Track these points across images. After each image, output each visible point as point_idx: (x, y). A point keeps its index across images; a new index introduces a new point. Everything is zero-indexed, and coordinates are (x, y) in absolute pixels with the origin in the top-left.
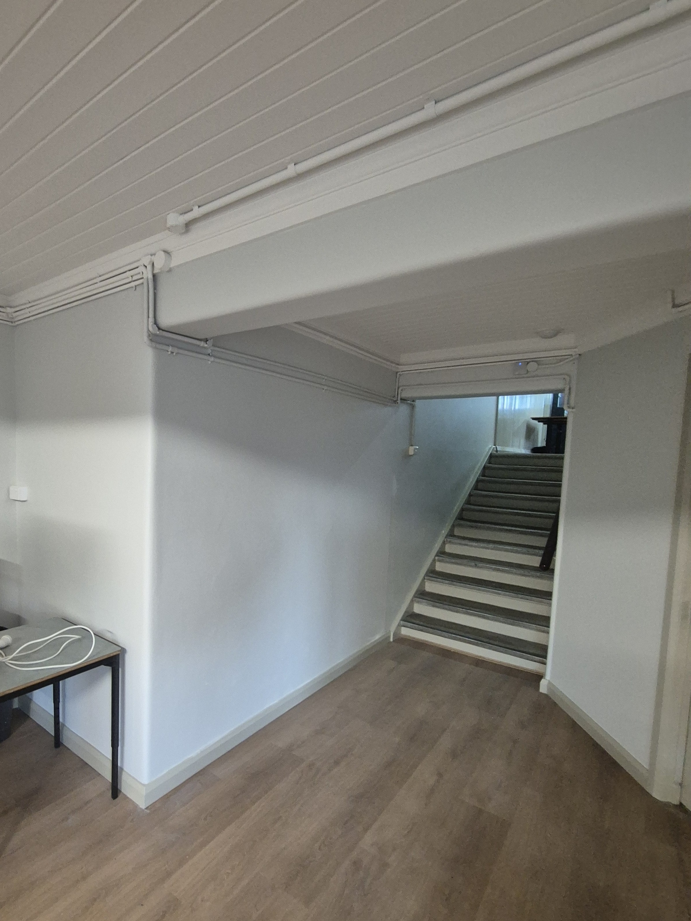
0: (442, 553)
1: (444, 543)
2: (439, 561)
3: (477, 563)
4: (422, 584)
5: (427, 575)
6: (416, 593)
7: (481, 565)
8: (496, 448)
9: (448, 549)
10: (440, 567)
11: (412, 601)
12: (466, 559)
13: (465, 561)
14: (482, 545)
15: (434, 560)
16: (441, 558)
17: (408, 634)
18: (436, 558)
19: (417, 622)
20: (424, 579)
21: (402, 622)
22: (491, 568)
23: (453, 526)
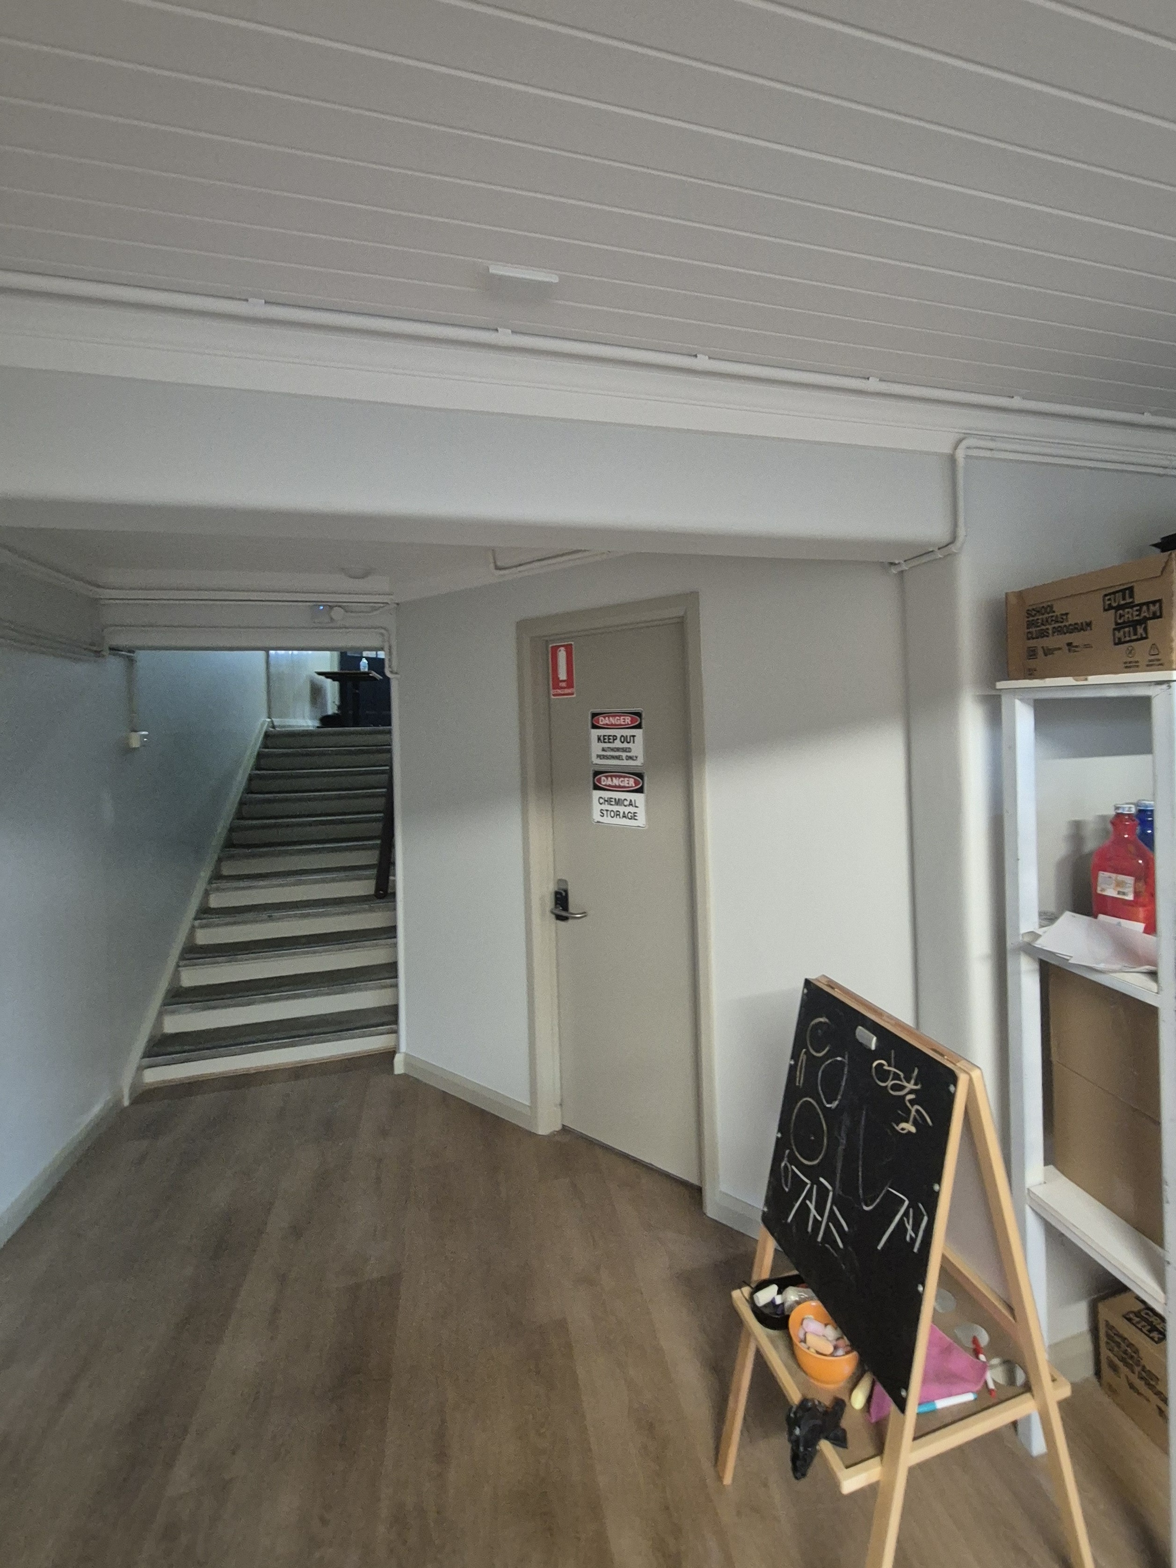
0: (205, 912)
1: (207, 894)
2: (202, 927)
3: (269, 913)
4: (176, 975)
5: (182, 957)
6: (165, 998)
7: (276, 914)
8: (272, 722)
9: (215, 902)
10: (203, 937)
11: (161, 1014)
12: (250, 911)
13: (250, 916)
14: (275, 881)
15: (193, 928)
16: (204, 921)
17: (160, 1078)
18: (197, 923)
19: (178, 1048)
20: (178, 966)
21: (146, 1061)
22: (295, 916)
23: (220, 860)
